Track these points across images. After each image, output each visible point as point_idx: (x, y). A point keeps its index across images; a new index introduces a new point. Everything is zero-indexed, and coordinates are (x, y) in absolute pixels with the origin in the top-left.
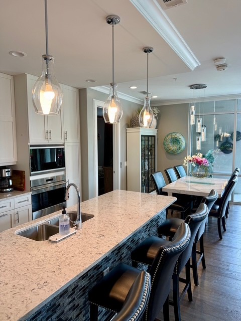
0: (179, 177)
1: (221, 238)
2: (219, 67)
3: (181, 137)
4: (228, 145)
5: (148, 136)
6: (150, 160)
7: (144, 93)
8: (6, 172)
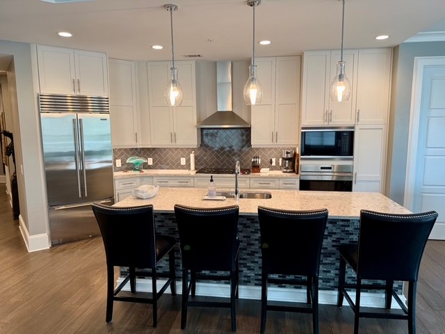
8: (287, 153)
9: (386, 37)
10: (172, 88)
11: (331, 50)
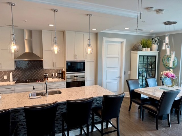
8: (60, 71)
9: (95, 30)
10: (12, 44)
11: (76, 31)
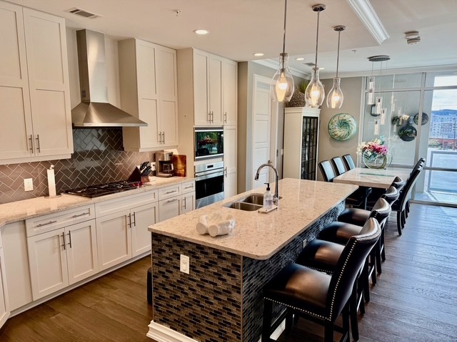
0: (348, 168)
1: (400, 234)
2: (410, 41)
3: (351, 119)
4: (410, 130)
5: (311, 118)
6: (311, 148)
7: (310, 64)
9: (261, 55)
